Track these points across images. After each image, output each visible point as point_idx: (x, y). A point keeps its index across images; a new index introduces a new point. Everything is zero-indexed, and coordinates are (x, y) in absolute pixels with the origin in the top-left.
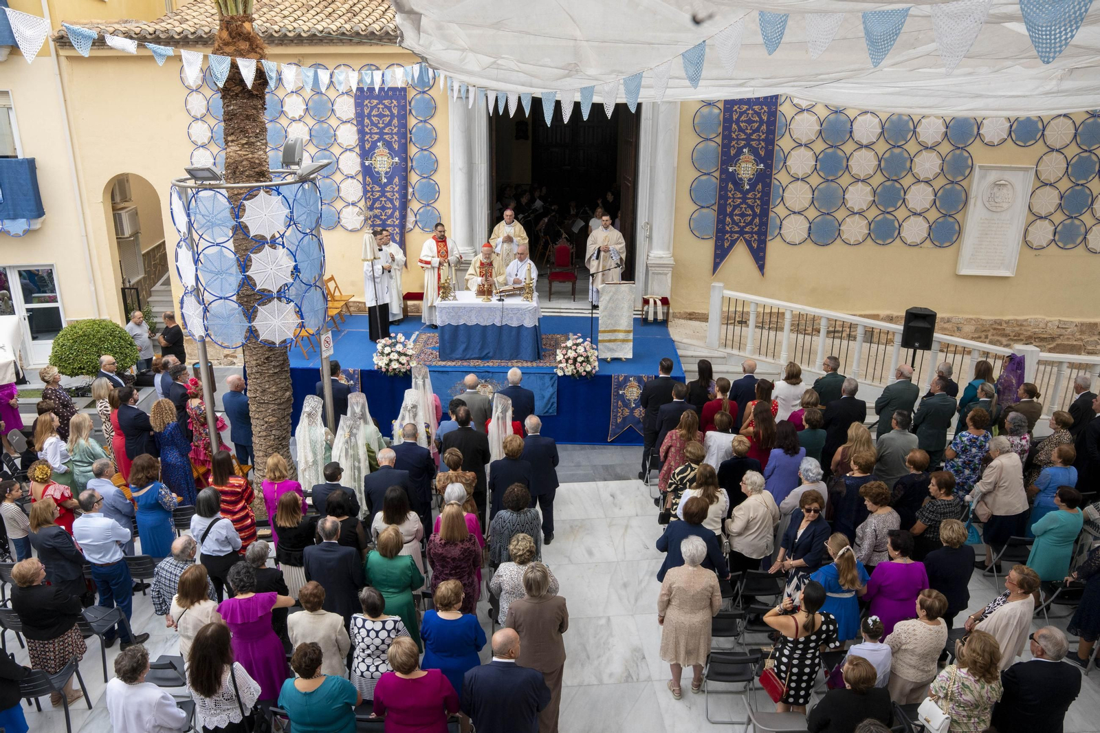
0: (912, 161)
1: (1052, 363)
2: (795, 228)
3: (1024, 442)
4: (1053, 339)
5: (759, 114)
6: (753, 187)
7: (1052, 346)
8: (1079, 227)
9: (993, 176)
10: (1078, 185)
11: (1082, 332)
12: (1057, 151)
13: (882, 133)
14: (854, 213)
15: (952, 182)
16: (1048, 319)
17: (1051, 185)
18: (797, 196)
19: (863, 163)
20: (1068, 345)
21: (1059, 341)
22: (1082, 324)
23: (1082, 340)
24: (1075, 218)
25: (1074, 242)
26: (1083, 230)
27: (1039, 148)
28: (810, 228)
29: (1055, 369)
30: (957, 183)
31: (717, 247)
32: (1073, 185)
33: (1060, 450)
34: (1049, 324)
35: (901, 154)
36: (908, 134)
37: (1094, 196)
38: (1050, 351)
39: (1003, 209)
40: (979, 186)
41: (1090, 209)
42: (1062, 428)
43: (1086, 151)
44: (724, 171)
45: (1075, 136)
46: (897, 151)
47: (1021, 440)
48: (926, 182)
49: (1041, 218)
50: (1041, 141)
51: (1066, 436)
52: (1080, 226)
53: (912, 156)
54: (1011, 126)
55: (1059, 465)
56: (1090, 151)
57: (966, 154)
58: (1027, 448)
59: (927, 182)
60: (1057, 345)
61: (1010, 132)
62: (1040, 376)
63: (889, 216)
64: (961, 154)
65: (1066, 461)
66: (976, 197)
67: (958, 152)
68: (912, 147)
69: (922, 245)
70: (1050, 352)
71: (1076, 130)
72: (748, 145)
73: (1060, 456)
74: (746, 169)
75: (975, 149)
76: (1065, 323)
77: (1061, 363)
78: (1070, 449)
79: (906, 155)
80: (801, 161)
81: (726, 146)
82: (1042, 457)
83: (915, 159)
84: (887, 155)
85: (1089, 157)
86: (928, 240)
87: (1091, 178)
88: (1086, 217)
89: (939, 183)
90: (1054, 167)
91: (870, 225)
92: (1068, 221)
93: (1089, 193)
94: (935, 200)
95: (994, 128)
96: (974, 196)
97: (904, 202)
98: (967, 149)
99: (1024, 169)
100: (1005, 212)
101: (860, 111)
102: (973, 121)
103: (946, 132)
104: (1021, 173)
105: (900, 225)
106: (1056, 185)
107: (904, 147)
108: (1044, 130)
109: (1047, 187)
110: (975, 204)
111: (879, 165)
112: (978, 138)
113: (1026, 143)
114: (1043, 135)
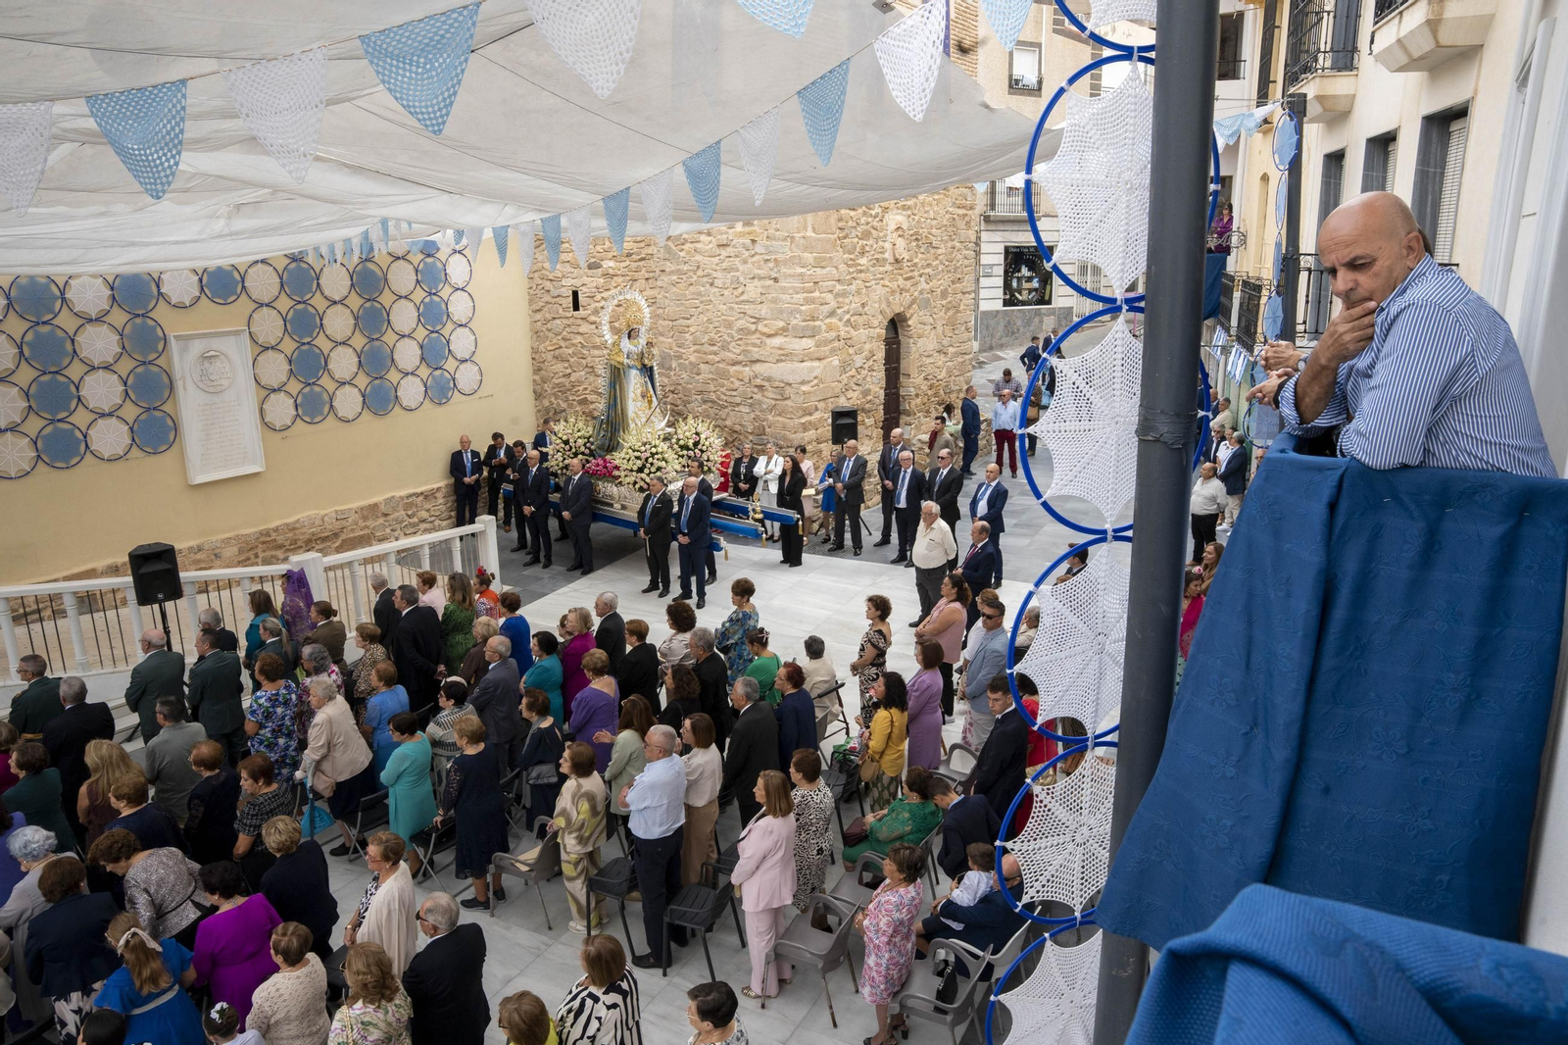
0: (73, 341)
1: (341, 566)
3: (334, 676)
4: (336, 535)
7: (337, 544)
8: (320, 394)
9: (197, 347)
10: (304, 344)
11: (365, 518)
12: (266, 305)
13: (10, 306)
14: (4, 431)
15: (144, 363)
16: (323, 512)
17: (272, 348)
20: (355, 537)
21: (343, 536)
22: (362, 509)
23: (367, 527)
24: (313, 384)
25: (322, 414)
26: (326, 397)
27: (244, 305)
29: (347, 571)
30: (150, 363)
32: (298, 344)
33: (378, 672)
34: (326, 519)
35: (52, 333)
36: (54, 304)
37: (326, 355)
38: (339, 550)
39: (223, 388)
40: (182, 362)
41: (326, 372)
42: (371, 643)
43: (300, 302)
45: (282, 285)
46: (44, 329)
47: (329, 676)
48: (104, 368)
49: (275, 390)
50: (244, 296)
51: (379, 651)
53: (71, 335)
54: (201, 280)
55: (384, 689)
56: (304, 302)
57: (151, 323)
58: (339, 683)
59: (107, 368)
60: (343, 541)
61: (202, 287)
62: (333, 585)
63: (63, 425)
64: (145, 323)
65: (389, 681)
66: (183, 378)
67: (138, 321)
68: (66, 321)
69: (127, 456)
70: (338, 552)
71: (281, 278)
73: (380, 679)
75: (162, 314)
76: (343, 512)
77: (350, 563)
78: (387, 666)
79: (61, 334)
82: (362, 686)
83: (77, 338)
84: (28, 338)
85: (305, 310)
86: (134, 447)
87: (315, 334)
88: (325, 381)
89: (125, 366)
90: (269, 325)
91: (36, 443)
92: (307, 389)
93: (318, 351)
94: (126, 391)
95: (179, 284)
96: (180, 376)
97: (80, 401)
98: (151, 315)
99: (237, 333)
100: (227, 391)
102: (146, 277)
103: (113, 295)
104: (232, 338)
105: (85, 435)
106: (279, 348)
107: (54, 322)
108: (243, 281)
109: (269, 351)
110: (184, 388)
111: (21, 353)
112: (161, 300)
113: (227, 299)
114: (243, 287)
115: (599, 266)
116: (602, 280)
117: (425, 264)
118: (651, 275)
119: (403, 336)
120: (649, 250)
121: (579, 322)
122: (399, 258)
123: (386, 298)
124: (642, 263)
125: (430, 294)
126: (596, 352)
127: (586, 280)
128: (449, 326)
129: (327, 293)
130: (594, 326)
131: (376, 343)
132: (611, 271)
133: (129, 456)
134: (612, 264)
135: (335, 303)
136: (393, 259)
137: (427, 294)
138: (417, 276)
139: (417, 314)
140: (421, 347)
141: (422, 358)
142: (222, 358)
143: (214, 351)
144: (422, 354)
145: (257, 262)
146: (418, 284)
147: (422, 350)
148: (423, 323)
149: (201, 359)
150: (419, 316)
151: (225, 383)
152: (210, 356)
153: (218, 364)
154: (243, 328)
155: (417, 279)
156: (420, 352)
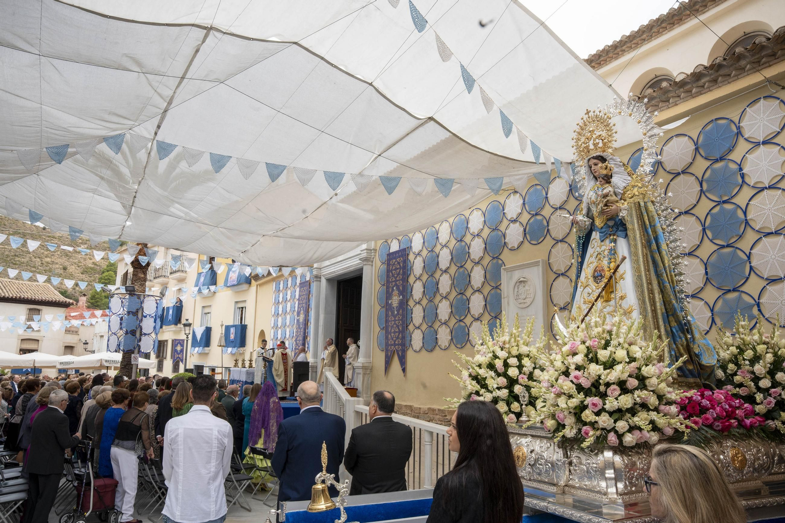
0: (470, 276)
2: (417, 339)
5: (399, 263)
6: (398, 311)
9: (517, 275)
12: (561, 241)
13: (452, 259)
14: (442, 324)
15: (494, 288)
17: (562, 274)
18: (417, 314)
19: (445, 283)
27: (549, 242)
28: (423, 338)
30: (497, 287)
31: (387, 356)
35: (464, 272)
39: (527, 305)
40: (508, 286)
44: (387, 303)
46: (461, 270)
48: (478, 291)
49: (560, 309)
50: (548, 236)
53: (470, 272)
54: (525, 230)
57: (500, 262)
61: (525, 234)
63: (462, 324)
64: (497, 263)
66: (508, 296)
67: (495, 261)
68: (469, 265)
72: (396, 285)
74: (395, 301)
75: (506, 256)
79: (466, 272)
80: (418, 290)
81: (388, 288)
83: (472, 274)
84: (456, 275)
89: (486, 290)
90: (562, 257)
91: (452, 333)
94: (486, 305)
95: (514, 234)
96: (506, 296)
97: (469, 311)
98: (500, 257)
99: (536, 264)
100: (530, 307)
101: (441, 247)
102: (500, 233)
103: (486, 247)
104: (535, 268)
105: (468, 329)
106: (567, 274)
107: (465, 266)
108: (548, 226)
109: (561, 277)
110: (508, 303)
111: (453, 284)
112: (505, 248)
113: (538, 241)
114: (548, 230)
117: (714, 171)
122: (678, 174)
125: (719, 203)
128: (751, 237)
136: (673, 176)
137: (715, 204)
138: (701, 186)
139: (701, 228)
140: (706, 265)
141: (707, 278)
142: (529, 283)
143: (524, 278)
144: (707, 273)
145: (556, 209)
146: (703, 195)
147: (706, 269)
148: (710, 237)
149: (518, 284)
150: (704, 230)
151: (528, 301)
152: (521, 281)
153: (527, 287)
154: (543, 260)
155: (701, 190)
156: (704, 272)
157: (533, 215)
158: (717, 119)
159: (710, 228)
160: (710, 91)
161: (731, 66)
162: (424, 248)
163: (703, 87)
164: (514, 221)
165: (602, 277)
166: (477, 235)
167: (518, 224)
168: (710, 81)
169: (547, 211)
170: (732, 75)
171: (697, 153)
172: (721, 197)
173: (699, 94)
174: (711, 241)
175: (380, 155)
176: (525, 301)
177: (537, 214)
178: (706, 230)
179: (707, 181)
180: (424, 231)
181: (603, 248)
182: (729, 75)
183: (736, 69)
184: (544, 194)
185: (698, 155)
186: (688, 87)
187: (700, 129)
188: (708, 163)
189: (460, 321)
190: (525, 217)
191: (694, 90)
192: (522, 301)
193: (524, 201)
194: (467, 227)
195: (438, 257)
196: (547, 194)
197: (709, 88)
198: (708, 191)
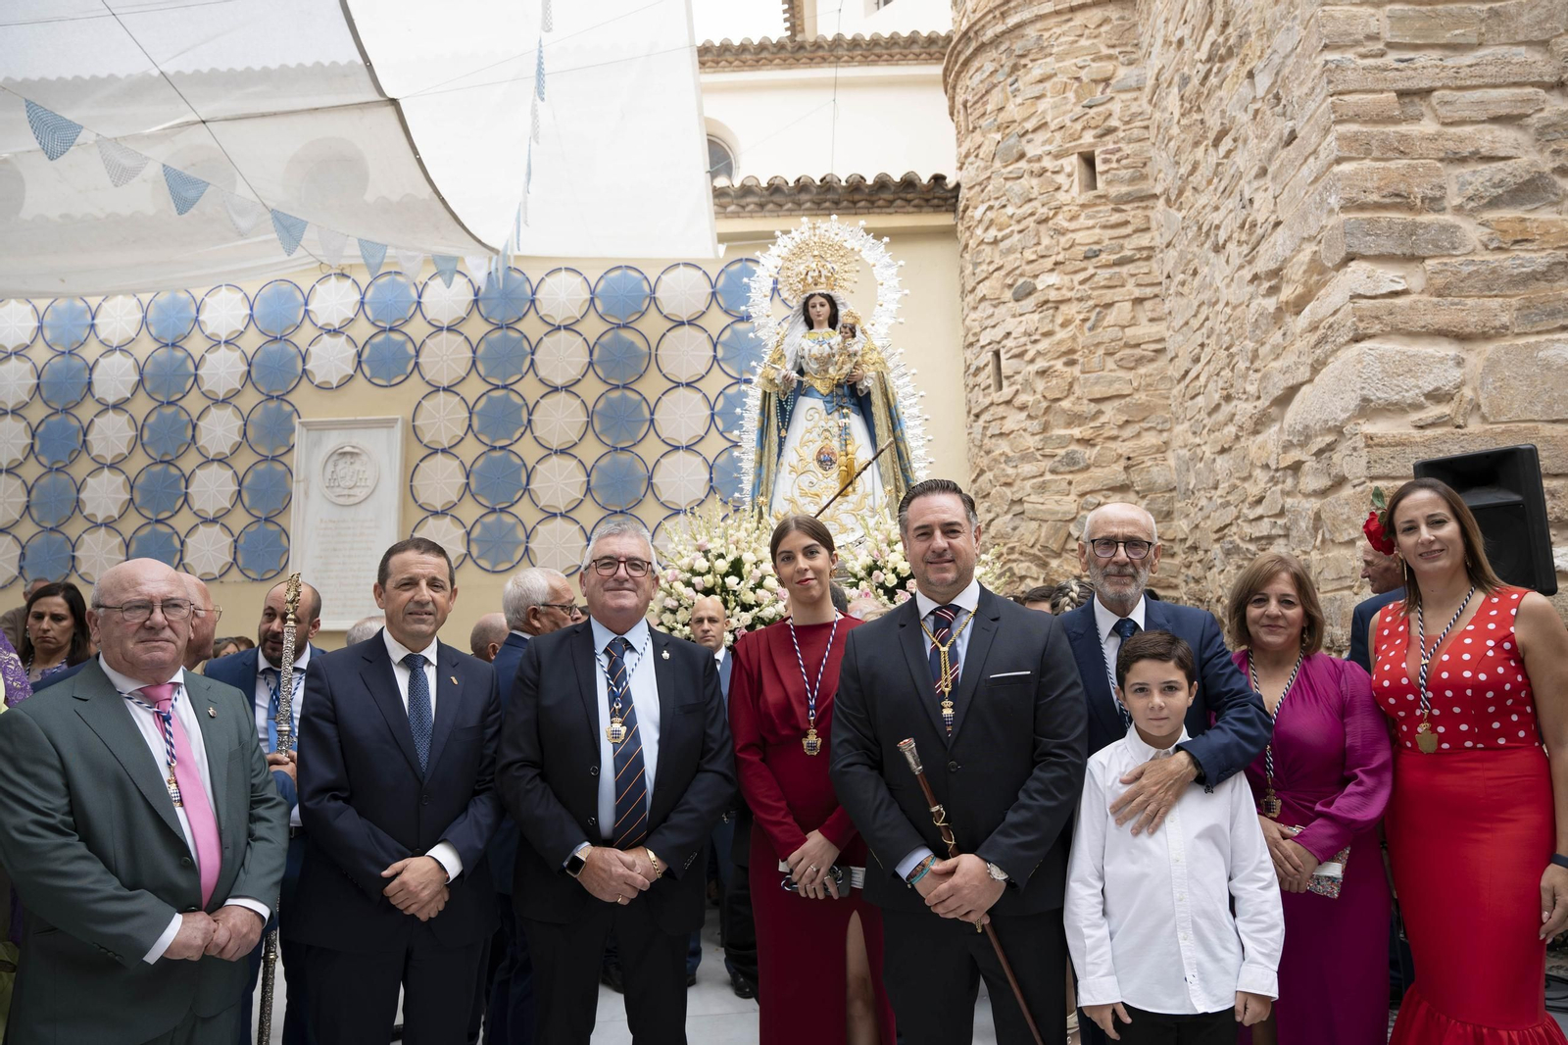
0: (194, 427)
8: (511, 527)
9: (333, 440)
10: (494, 448)
12: (444, 389)
13: (141, 382)
14: (97, 526)
15: (274, 459)
17: (444, 451)
19: (111, 434)
24: (502, 510)
25: (508, 560)
26: (520, 534)
27: (415, 387)
28: (23, 556)
30: (266, 459)
32: (486, 449)
35: (176, 415)
36: (184, 382)
37: (530, 468)
39: (357, 500)
40: (307, 458)
41: (526, 492)
43: (497, 387)
45: (474, 363)
46: (169, 410)
48: (220, 461)
49: (435, 513)
50: (416, 376)
52: (514, 526)
53: (195, 419)
54: (359, 355)
56: (505, 387)
57: (287, 408)
59: (222, 460)
61: (359, 362)
63: (162, 528)
64: (279, 408)
66: (307, 480)
67: (273, 404)
68: (193, 403)
69: (223, 579)
71: (474, 352)
75: (303, 397)
79: (185, 417)
83: (199, 423)
84: (152, 419)
85: (507, 399)
86: (235, 569)
87: (517, 435)
88: (524, 510)
89: (244, 461)
90: (445, 419)
91: (127, 546)
92: (491, 518)
93: (518, 461)
94: (239, 492)
95: (331, 359)
96: (302, 477)
97: (186, 500)
98: (288, 398)
99: (388, 424)
100: (363, 505)
101: (103, 349)
102: (292, 349)
103: (249, 372)
104: (382, 433)
105: (182, 543)
106: (454, 451)
107: (180, 403)
108: (417, 356)
109: (439, 455)
110: (306, 494)
111: (139, 436)
112: (305, 379)
113: (390, 380)
114: (417, 364)
115: (1031, 291)
116: (1036, 316)
117: (735, 333)
118: (1149, 291)
119: (677, 448)
120: (1144, 240)
121: (1001, 410)
122: (682, 323)
123: (651, 386)
124: (1125, 270)
126: (1027, 468)
127: (1010, 324)
129: (542, 373)
130: (1024, 415)
131: (624, 457)
132: (1053, 295)
133: (225, 579)
134: (1053, 279)
135: (556, 389)
136: (672, 324)
137: (733, 381)
138: (715, 351)
139: (709, 412)
140: (711, 468)
141: (711, 487)
142: (364, 458)
143: (353, 447)
144: (711, 479)
145: (441, 329)
146: (715, 364)
147: (711, 473)
148: (721, 428)
149: (335, 457)
150: (713, 415)
151: (361, 493)
152: (345, 454)
153: (357, 466)
154: (403, 419)
155: (715, 357)
156: (708, 477)
157: (384, 330)
158: (747, 260)
159: (721, 414)
160: (751, 217)
161: (790, 195)
162: (40, 342)
163: (743, 207)
164: (335, 332)
165: (832, 462)
166: (226, 342)
167: (344, 337)
168: (756, 204)
169: (417, 329)
170: (786, 207)
171: (714, 302)
172: (741, 373)
173: (736, 215)
174: (721, 434)
175: (204, 122)
176: (352, 492)
177: (391, 329)
178: (716, 418)
179: (725, 345)
180: (42, 304)
181: (831, 423)
182: (781, 206)
183: (794, 202)
184: (415, 296)
185: (714, 303)
186: (724, 200)
187: (723, 266)
188: (730, 320)
189: (158, 521)
190: (363, 330)
191: (730, 209)
192: (346, 492)
193: (363, 298)
194: (196, 320)
195: (91, 370)
196: (420, 297)
197: (751, 212)
198: (723, 359)
